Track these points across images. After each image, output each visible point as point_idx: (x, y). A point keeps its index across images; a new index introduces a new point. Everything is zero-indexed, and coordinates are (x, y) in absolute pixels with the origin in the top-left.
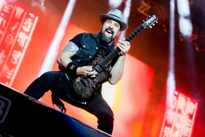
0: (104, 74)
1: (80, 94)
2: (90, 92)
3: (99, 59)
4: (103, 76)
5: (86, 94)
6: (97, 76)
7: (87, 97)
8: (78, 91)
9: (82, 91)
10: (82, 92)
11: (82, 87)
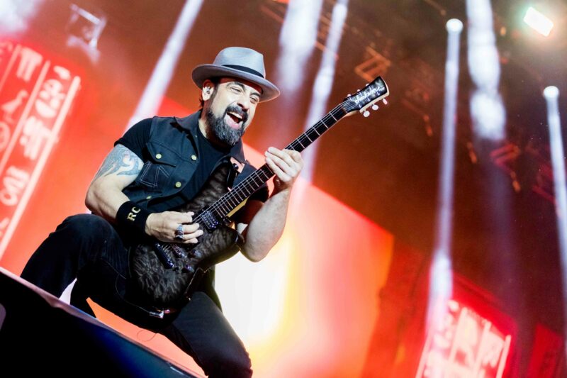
0: (221, 236)
1: (149, 289)
2: (176, 282)
3: (214, 194)
4: (217, 241)
5: (166, 289)
6: (203, 239)
7: (167, 298)
8: (145, 281)
9: (156, 280)
10: (155, 284)
11: (159, 268)
